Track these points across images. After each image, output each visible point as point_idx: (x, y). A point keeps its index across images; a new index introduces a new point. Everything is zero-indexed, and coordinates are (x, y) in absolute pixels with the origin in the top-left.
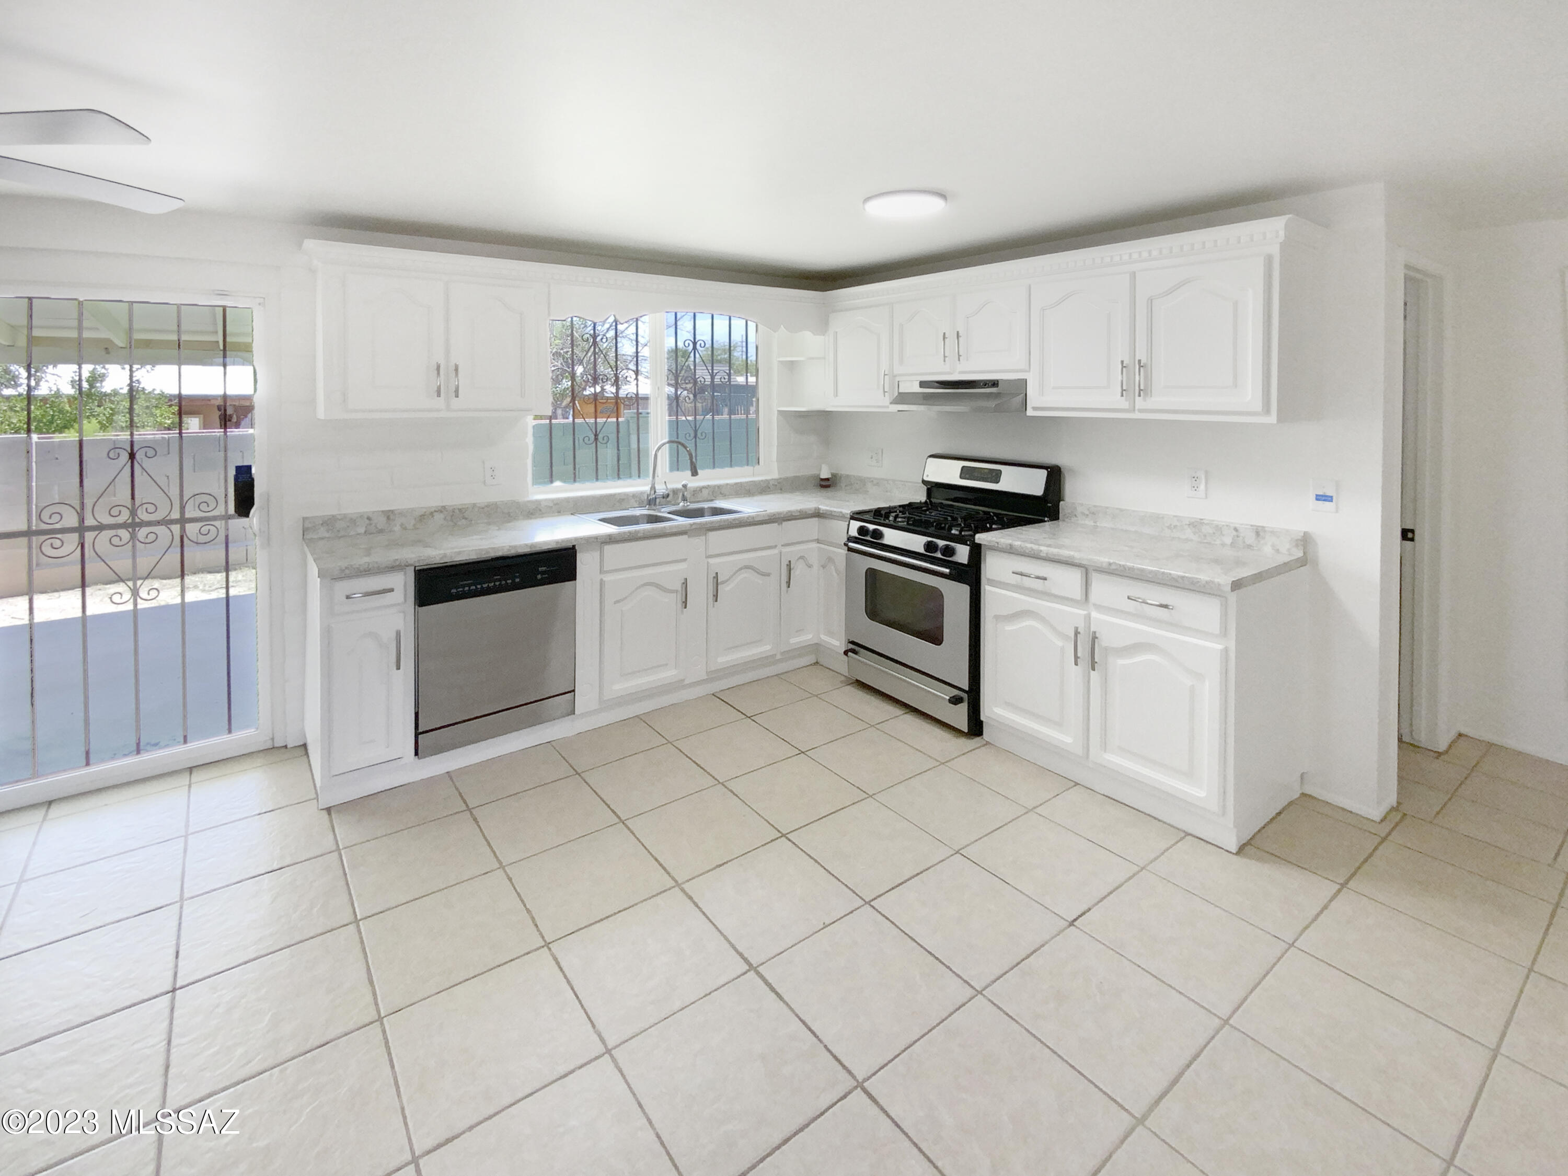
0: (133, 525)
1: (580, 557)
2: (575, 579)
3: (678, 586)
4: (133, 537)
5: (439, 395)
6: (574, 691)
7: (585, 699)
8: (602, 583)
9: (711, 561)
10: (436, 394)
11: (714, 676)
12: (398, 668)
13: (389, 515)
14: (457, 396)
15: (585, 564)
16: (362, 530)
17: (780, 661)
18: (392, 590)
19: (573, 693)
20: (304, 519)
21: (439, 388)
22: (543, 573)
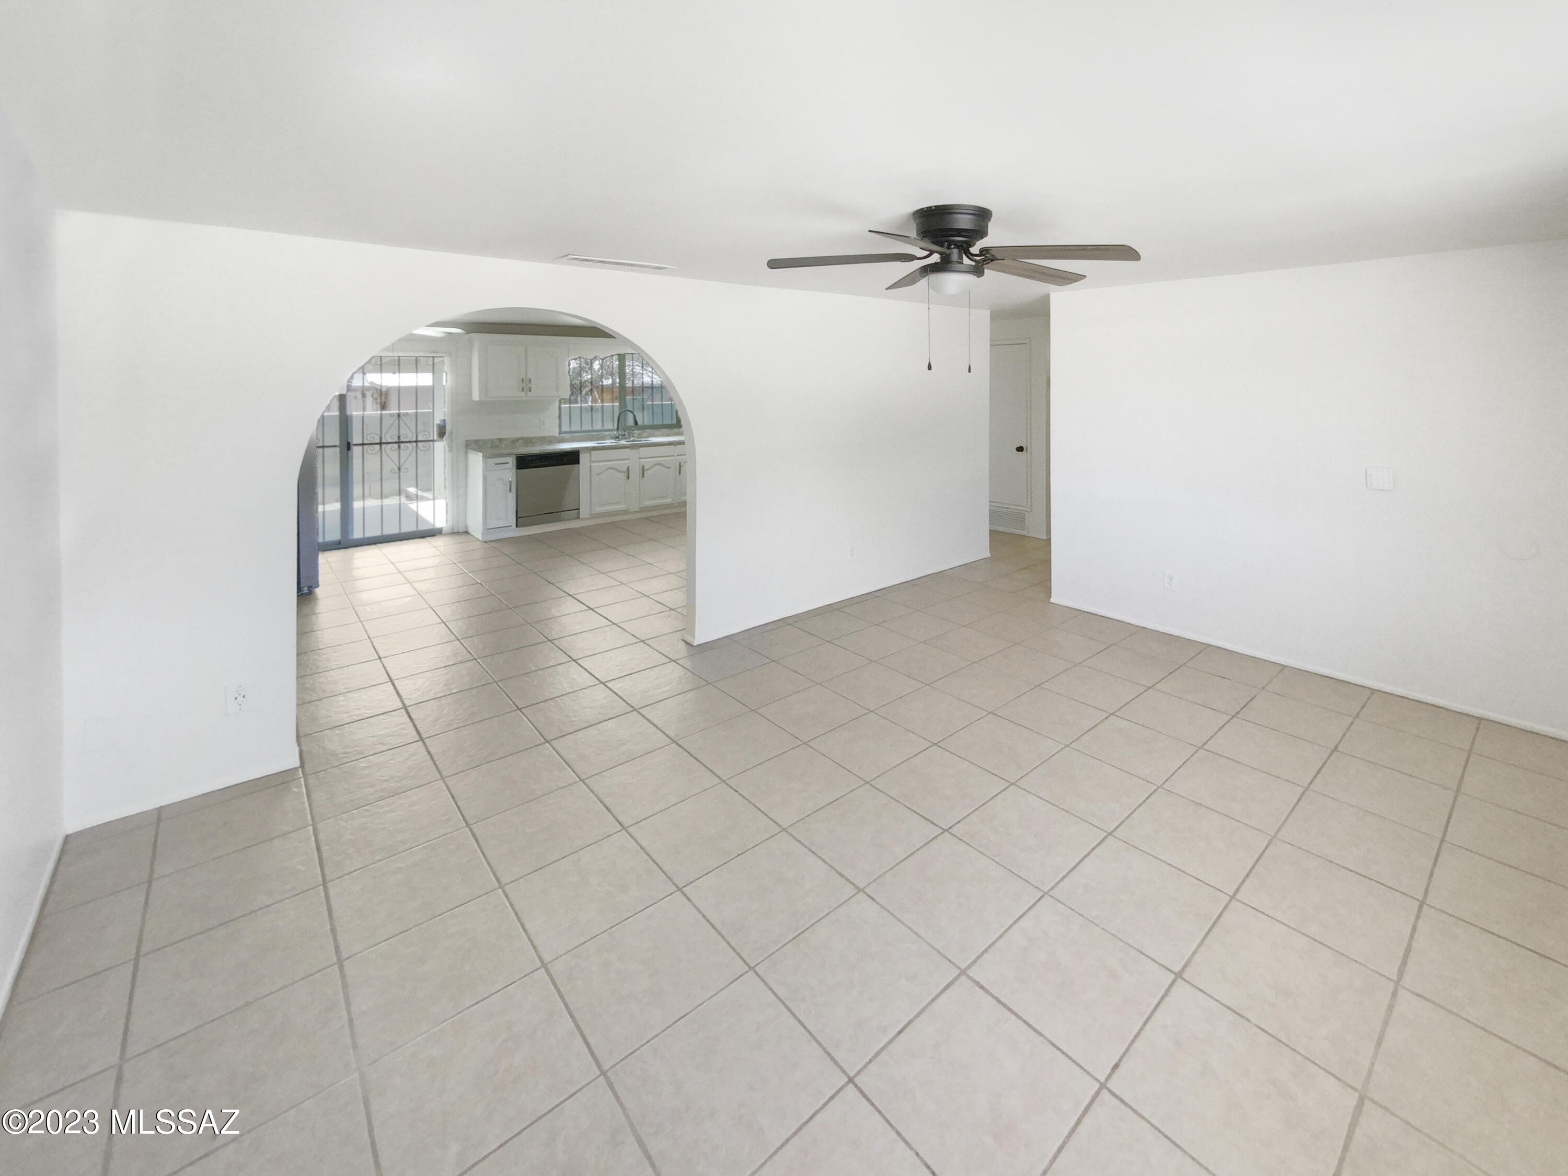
0: (399, 443)
1: (581, 456)
2: (578, 463)
3: (626, 470)
4: (399, 447)
5: (523, 391)
6: (579, 509)
7: (584, 511)
8: (591, 466)
9: (642, 460)
10: (521, 390)
11: (643, 509)
12: (510, 491)
13: (500, 440)
14: (530, 391)
15: (583, 458)
16: (489, 446)
17: (678, 507)
18: (508, 463)
19: (578, 510)
20: (467, 441)
21: (523, 388)
22: (565, 460)
